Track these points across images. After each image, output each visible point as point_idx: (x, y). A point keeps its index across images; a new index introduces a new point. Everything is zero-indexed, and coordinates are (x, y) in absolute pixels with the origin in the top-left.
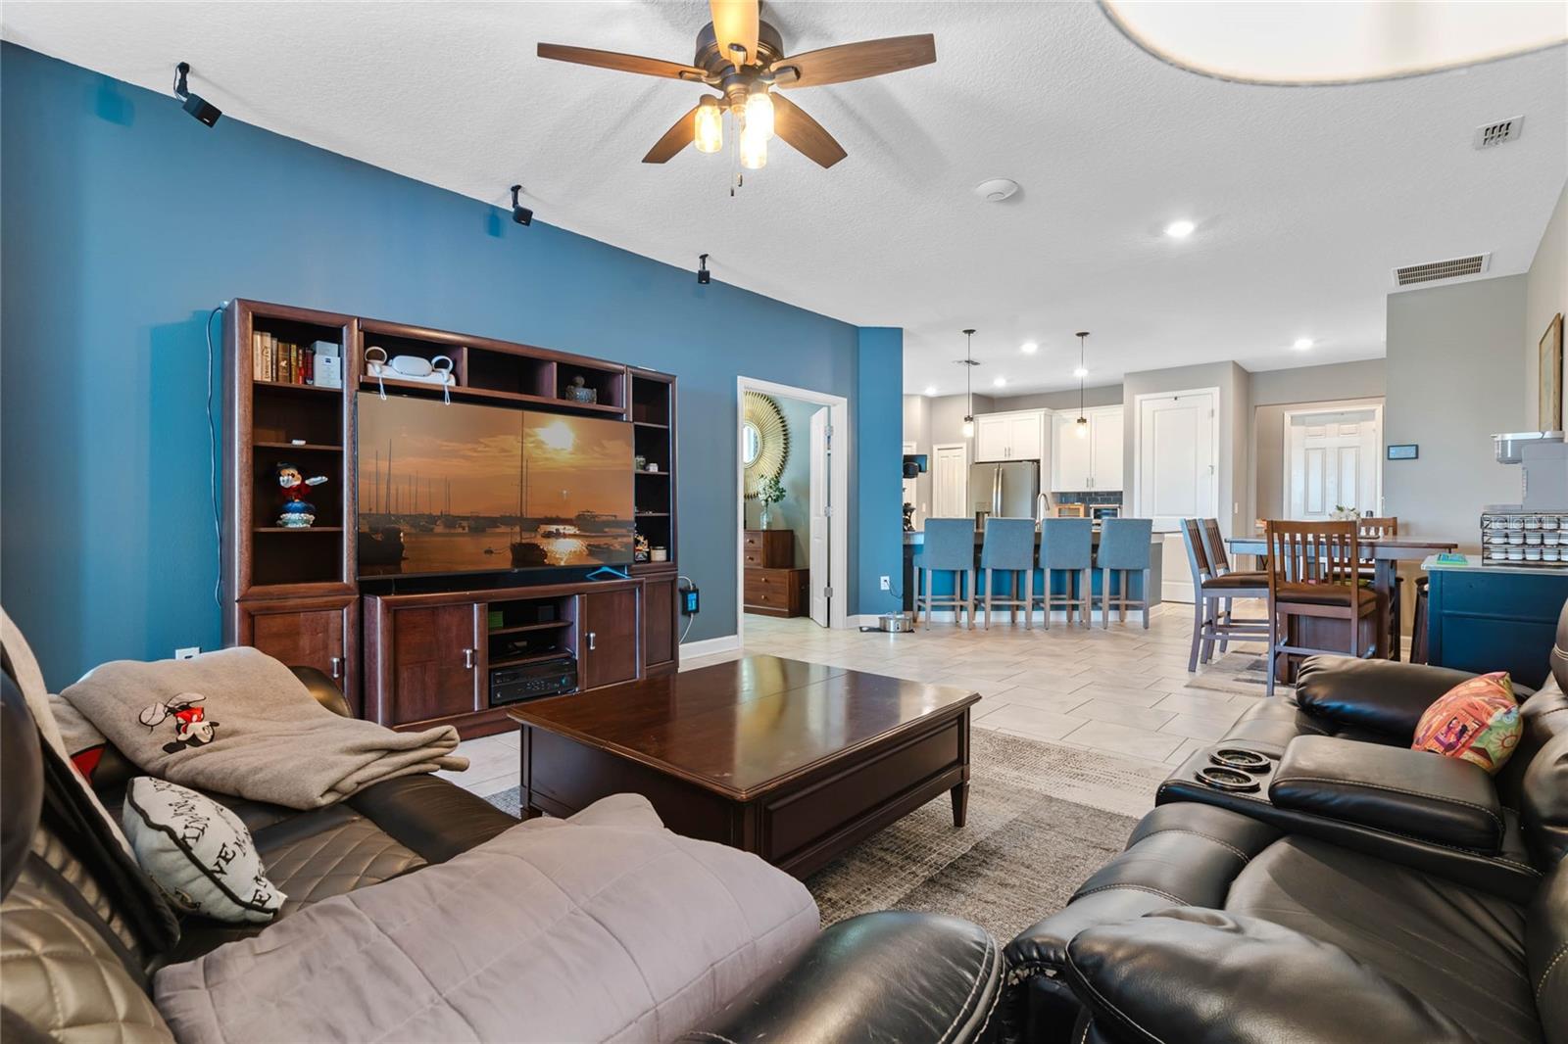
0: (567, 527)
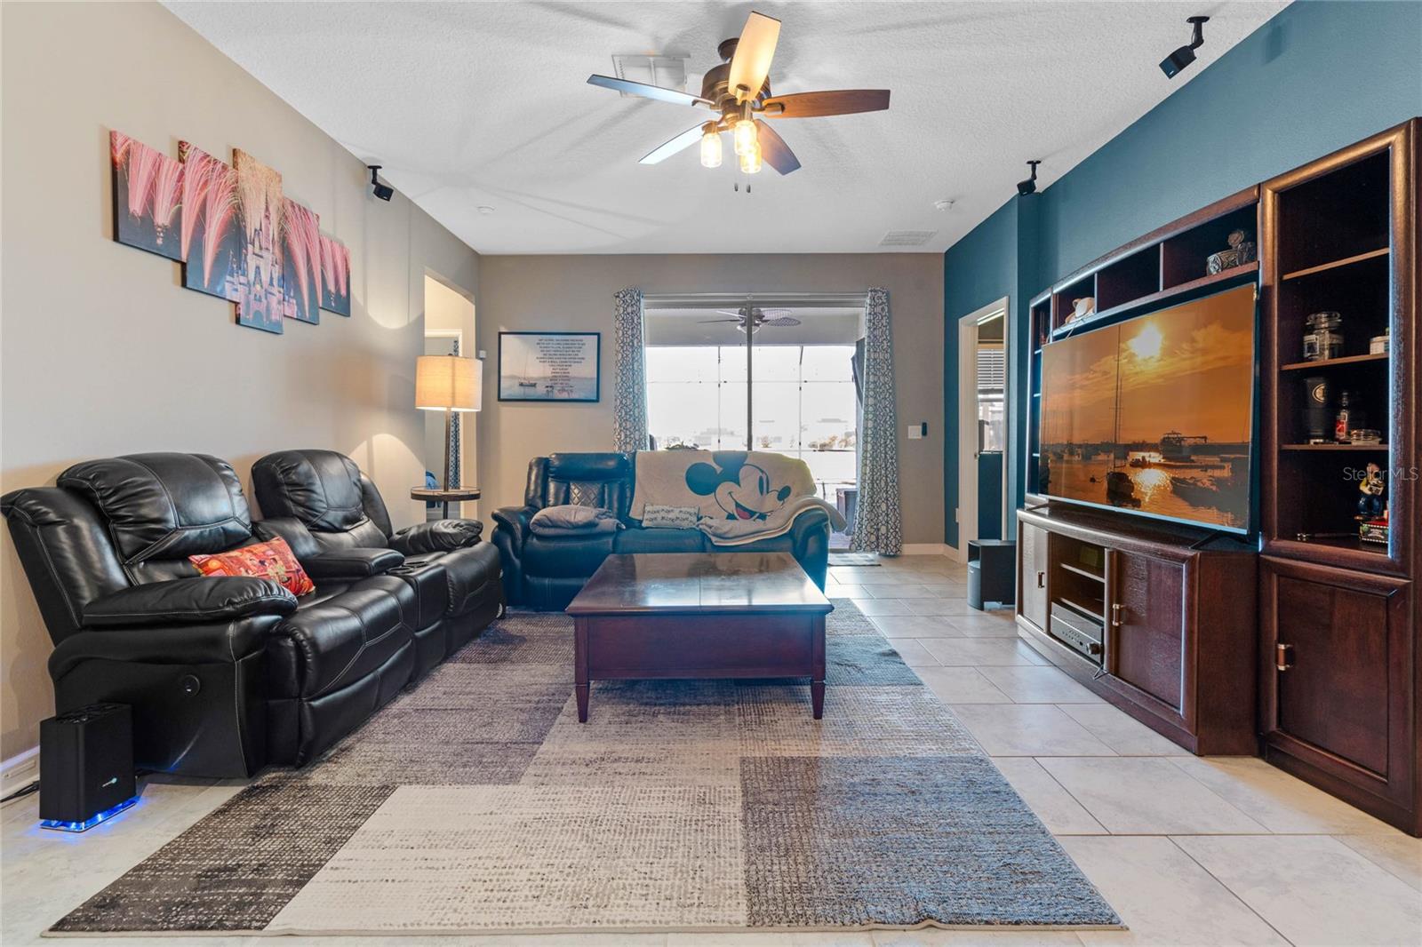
0: (1153, 454)
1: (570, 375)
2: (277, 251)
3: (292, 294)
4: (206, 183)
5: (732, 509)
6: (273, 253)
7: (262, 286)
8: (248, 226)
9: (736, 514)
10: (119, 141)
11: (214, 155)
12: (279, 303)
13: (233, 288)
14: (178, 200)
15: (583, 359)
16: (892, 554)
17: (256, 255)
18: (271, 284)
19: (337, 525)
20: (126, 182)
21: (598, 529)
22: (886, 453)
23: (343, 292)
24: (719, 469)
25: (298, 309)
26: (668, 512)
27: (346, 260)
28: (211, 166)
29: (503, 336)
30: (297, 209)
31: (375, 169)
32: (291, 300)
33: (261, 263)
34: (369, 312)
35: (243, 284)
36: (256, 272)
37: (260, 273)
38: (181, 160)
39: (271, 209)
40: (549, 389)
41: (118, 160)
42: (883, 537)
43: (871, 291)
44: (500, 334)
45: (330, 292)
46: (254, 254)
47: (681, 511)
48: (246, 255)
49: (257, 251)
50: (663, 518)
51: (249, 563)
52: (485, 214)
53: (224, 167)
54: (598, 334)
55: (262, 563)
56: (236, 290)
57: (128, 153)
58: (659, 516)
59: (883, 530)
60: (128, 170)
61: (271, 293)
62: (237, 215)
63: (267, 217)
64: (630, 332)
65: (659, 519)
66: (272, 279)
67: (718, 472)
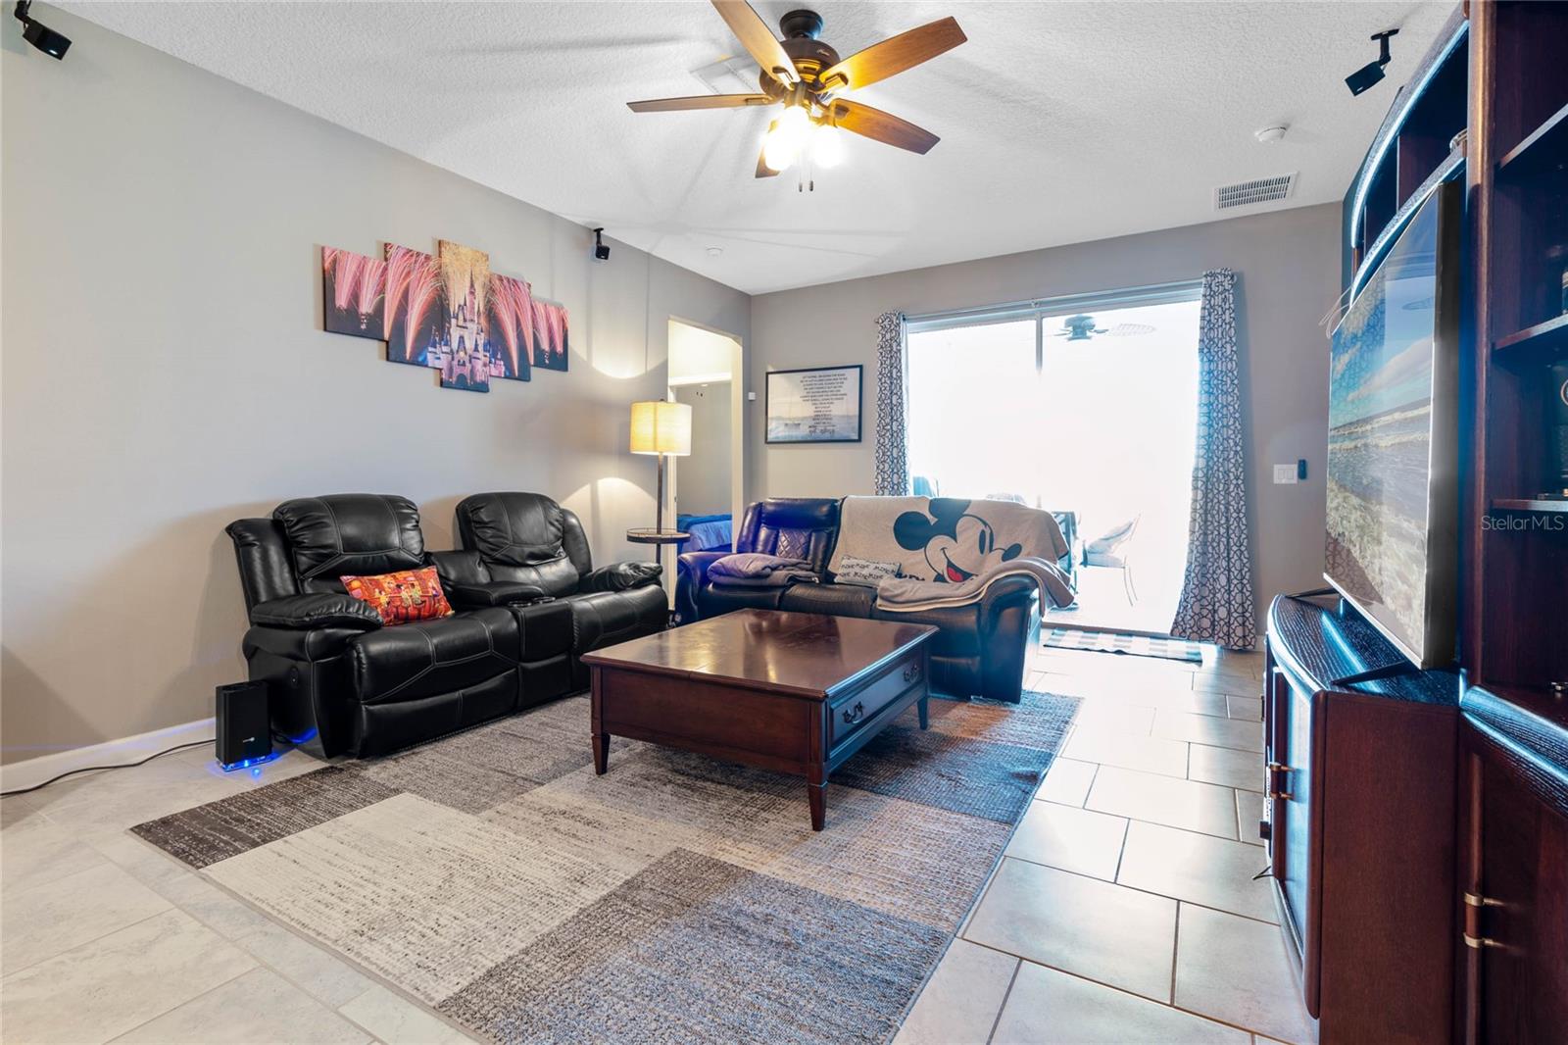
1: (832, 413)
2: (483, 320)
3: (499, 357)
4: (409, 273)
5: (942, 568)
6: (478, 323)
7: (466, 353)
8: (452, 303)
9: (946, 576)
10: (327, 253)
11: (416, 248)
12: (485, 365)
13: (437, 357)
14: (381, 290)
15: (845, 395)
16: (1235, 648)
17: (460, 327)
18: (476, 349)
19: (519, 560)
20: (333, 284)
21: (768, 581)
22: (1228, 503)
23: (559, 349)
24: (933, 520)
25: (506, 368)
26: (863, 567)
27: (563, 320)
28: (414, 258)
29: (770, 376)
30: (505, 281)
31: (598, 231)
32: (498, 362)
33: (466, 334)
34: (594, 365)
35: (445, 353)
36: (459, 342)
37: (464, 342)
38: (386, 259)
39: (476, 286)
40: (812, 429)
41: (326, 268)
42: (1222, 623)
43: (1206, 276)
44: (768, 374)
45: (543, 351)
46: (458, 326)
47: (876, 567)
48: (449, 329)
49: (461, 323)
50: (856, 574)
51: (386, 585)
52: (714, 255)
53: (428, 258)
54: (861, 367)
55: (399, 586)
56: (439, 358)
57: (335, 261)
58: (852, 571)
59: (1222, 613)
60: (334, 275)
61: (475, 358)
62: (440, 296)
63: (472, 293)
64: (888, 362)
65: (852, 575)
66: (477, 345)
67: (932, 524)
